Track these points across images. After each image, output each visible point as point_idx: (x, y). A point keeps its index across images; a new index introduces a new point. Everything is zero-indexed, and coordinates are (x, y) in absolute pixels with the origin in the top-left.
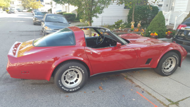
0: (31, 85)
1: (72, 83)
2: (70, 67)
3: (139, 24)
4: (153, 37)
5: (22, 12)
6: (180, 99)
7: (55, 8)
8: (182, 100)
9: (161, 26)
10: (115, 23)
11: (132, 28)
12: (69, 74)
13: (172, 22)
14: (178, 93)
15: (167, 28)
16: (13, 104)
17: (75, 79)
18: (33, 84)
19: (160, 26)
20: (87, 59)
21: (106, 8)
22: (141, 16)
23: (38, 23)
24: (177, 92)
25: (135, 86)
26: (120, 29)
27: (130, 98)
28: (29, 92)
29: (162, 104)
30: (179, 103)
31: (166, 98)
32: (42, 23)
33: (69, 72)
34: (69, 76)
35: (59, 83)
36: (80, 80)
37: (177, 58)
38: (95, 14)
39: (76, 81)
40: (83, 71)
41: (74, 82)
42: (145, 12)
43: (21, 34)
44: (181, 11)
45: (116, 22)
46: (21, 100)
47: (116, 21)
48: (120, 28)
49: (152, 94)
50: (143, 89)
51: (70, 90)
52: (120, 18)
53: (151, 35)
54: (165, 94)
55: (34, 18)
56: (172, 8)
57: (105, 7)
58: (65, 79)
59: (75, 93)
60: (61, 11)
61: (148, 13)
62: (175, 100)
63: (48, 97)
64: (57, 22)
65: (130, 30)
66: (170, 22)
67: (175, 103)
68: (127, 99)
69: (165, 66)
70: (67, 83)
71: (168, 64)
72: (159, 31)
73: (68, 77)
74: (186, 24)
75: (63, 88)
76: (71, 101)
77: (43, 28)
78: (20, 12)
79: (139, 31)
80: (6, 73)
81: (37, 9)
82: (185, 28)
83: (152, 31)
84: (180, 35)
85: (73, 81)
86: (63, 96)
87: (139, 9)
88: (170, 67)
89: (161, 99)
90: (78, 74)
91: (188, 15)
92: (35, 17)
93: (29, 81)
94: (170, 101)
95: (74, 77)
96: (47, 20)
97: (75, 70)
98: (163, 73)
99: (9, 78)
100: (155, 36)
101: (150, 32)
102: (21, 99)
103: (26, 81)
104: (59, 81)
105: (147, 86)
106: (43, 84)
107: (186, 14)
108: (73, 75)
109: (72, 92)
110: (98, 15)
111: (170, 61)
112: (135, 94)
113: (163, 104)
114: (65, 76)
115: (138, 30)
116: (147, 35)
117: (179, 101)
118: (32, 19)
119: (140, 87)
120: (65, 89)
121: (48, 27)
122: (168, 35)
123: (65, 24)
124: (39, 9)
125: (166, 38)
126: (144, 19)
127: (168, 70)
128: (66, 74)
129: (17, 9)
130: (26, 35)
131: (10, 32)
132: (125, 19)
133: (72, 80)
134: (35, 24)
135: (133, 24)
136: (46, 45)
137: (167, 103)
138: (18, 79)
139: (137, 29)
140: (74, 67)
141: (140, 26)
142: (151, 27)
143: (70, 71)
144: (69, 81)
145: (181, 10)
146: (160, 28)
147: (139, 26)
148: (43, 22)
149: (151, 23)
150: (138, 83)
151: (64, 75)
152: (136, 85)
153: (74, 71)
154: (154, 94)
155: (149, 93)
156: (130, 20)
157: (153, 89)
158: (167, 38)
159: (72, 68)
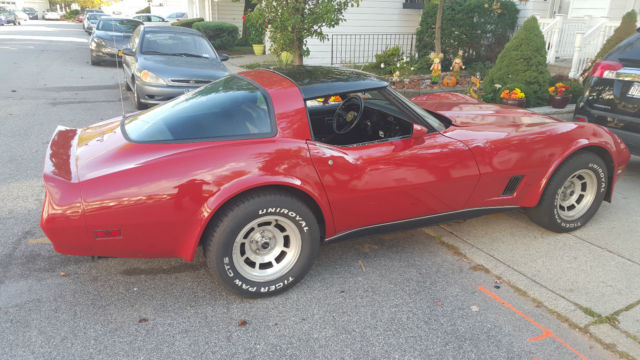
0: (120, 278)
1: (268, 265)
2: (260, 212)
3: (458, 61)
4: (510, 102)
5: (44, 18)
6: (622, 307)
7: (161, 5)
8: (628, 308)
9: (534, 68)
10: (377, 56)
11: (433, 74)
12: (257, 236)
13: (563, 54)
14: (611, 286)
15: (553, 74)
16: (70, 345)
17: (277, 252)
18: (129, 272)
19: (532, 66)
20: (316, 184)
21: (352, 6)
22: (462, 33)
23: (108, 58)
24: (610, 283)
25: (471, 268)
26: (396, 77)
27: (460, 309)
28: (118, 300)
29: (566, 325)
30: (620, 318)
31: (576, 304)
32: (129, 59)
33: (257, 228)
34: (257, 242)
35: (227, 267)
36: (293, 255)
37: (600, 171)
38: (316, 27)
39: (279, 259)
40: (304, 224)
41: (274, 263)
42: (475, 20)
43: (55, 99)
44: (590, 17)
45: (379, 53)
46: (95, 331)
47: (379, 49)
48: (397, 73)
49: (530, 293)
50: (499, 278)
51: (262, 290)
52: (393, 41)
53: (502, 99)
54: (571, 290)
55: (93, 40)
56: (560, 7)
57: (350, 5)
58: (243, 252)
59: (277, 300)
60: (183, 15)
61: (485, 23)
62: (605, 310)
63: (189, 314)
64: (181, 55)
65: (428, 82)
66: (557, 52)
67: (607, 318)
68: (453, 311)
69: (564, 200)
70: (252, 264)
71: (572, 193)
72: (529, 83)
73: (254, 247)
74: (621, 60)
75: (238, 282)
76: (268, 327)
77: (133, 77)
78: (36, 18)
79: (457, 83)
80: (25, 238)
81: (97, 9)
82: (618, 75)
83: (504, 84)
84: (598, 95)
85: (270, 257)
86: (239, 309)
87: (453, 10)
88: (579, 201)
89: (562, 307)
90: (285, 234)
91: (617, 31)
92: (99, 37)
93: (114, 264)
94: (588, 312)
95: (272, 243)
96: (147, 49)
97: (276, 221)
98: (559, 221)
99: (39, 255)
100: (515, 100)
101: (498, 86)
102: (98, 327)
103: (102, 263)
104: (226, 260)
105: (509, 266)
106: (165, 272)
107: (611, 27)
108: (270, 239)
109: (270, 294)
110: (325, 29)
111: (578, 184)
112: (473, 293)
113: (570, 325)
114: (244, 241)
115: (453, 79)
116: (490, 96)
117: (617, 313)
118: (87, 45)
119: (487, 271)
120: (244, 286)
121: (150, 74)
122: (558, 98)
123: (211, 63)
124: (103, 9)
125: (549, 105)
126: (470, 42)
127: (571, 213)
128: (246, 237)
129: (25, 11)
130: (73, 103)
131: (14, 91)
132: (410, 43)
133: (265, 254)
134: (99, 62)
135: (437, 61)
136: (170, 137)
137: (582, 319)
138: (72, 257)
139: (449, 79)
140: (273, 211)
141: (461, 68)
142: (500, 69)
143: (260, 225)
144: (259, 260)
145: (590, 12)
146: (530, 75)
147: (457, 66)
148: (131, 53)
149: (500, 55)
150: (480, 259)
151: (239, 239)
152: (473, 265)
153: (274, 223)
154: (535, 292)
155: (518, 290)
156: (425, 47)
157: (529, 275)
158: (555, 107)
159: (267, 214)
